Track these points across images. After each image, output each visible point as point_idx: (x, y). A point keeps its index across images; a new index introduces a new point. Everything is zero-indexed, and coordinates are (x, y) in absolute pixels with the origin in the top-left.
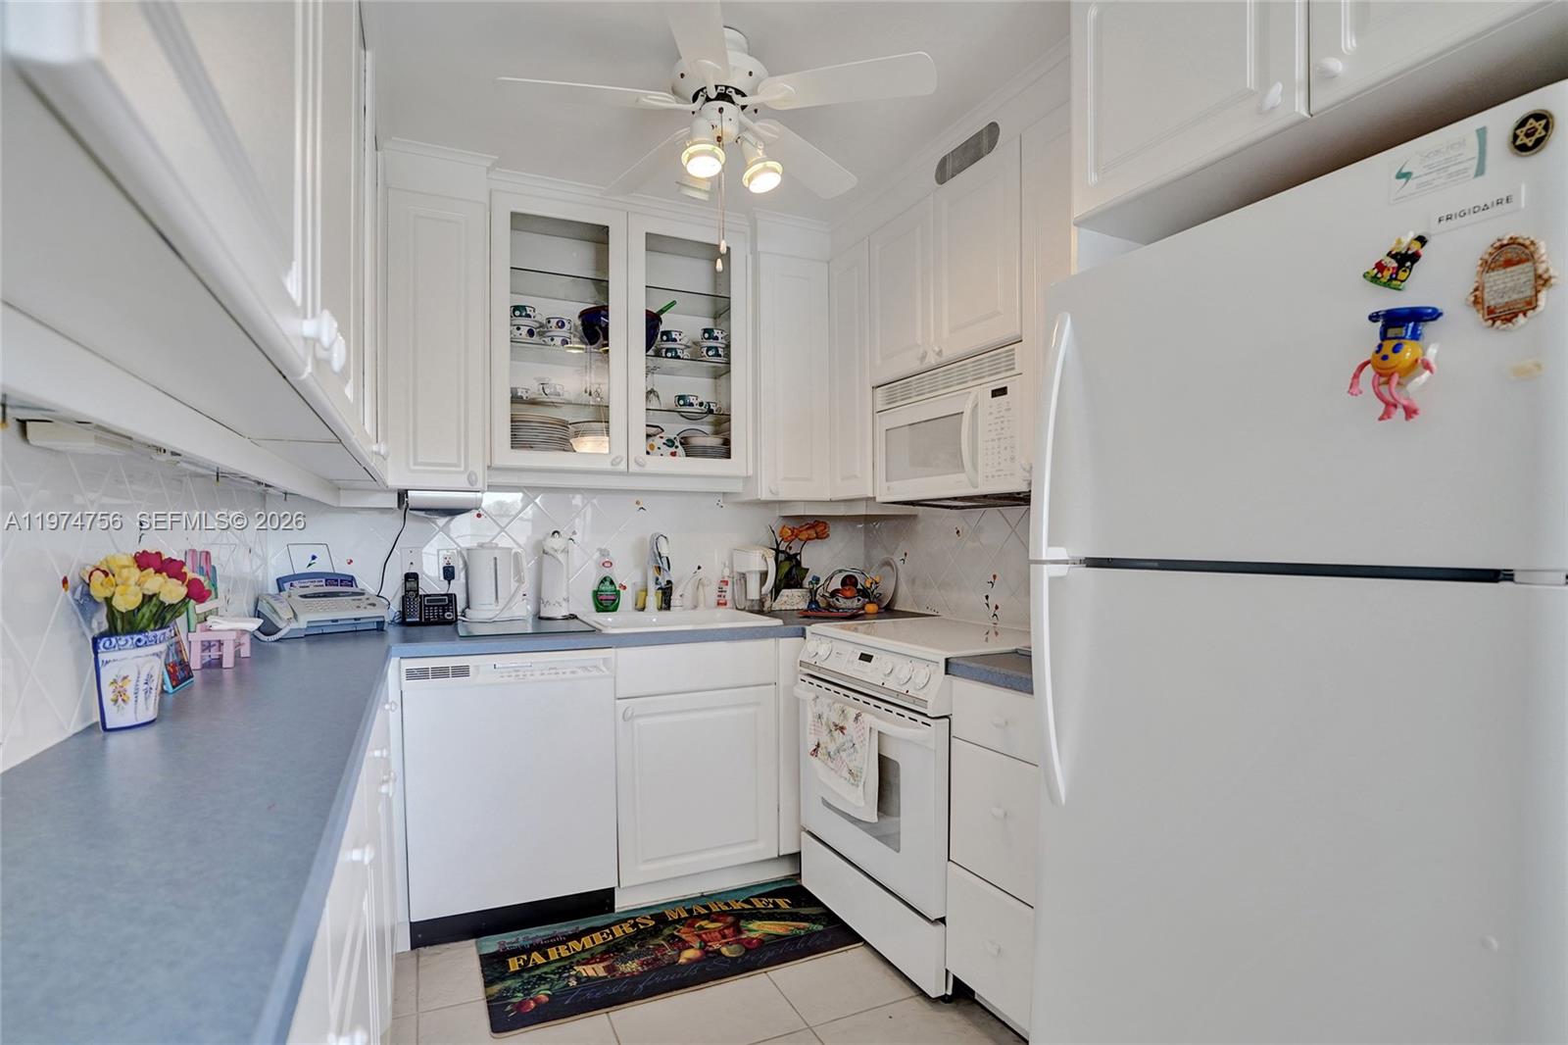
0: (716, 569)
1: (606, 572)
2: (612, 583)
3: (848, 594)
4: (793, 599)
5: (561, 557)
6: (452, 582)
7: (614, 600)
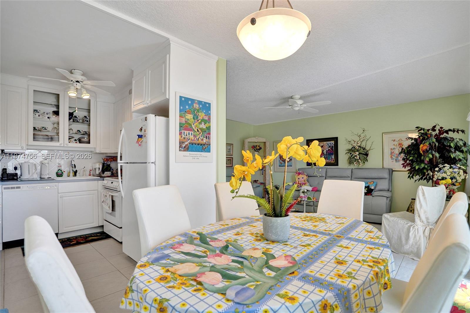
0: (88, 168)
1: (59, 168)
2: (61, 170)
4: (108, 173)
5: (47, 165)
6: (17, 170)
7: (62, 174)
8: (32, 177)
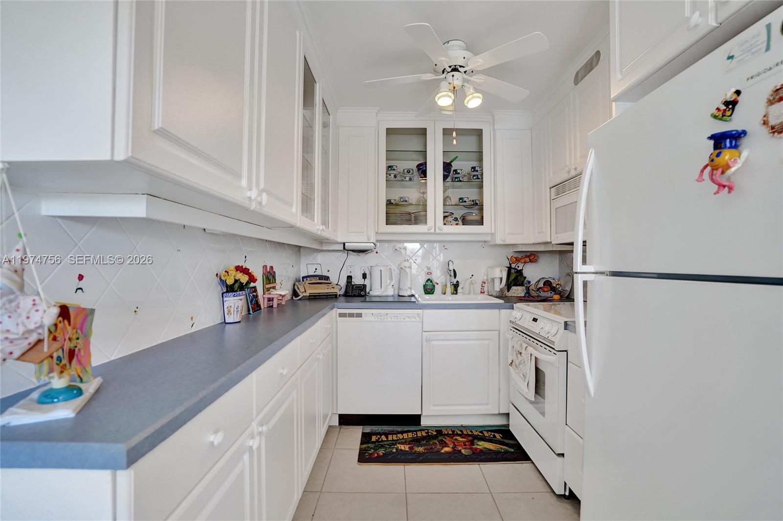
0: (480, 277)
1: (429, 277)
3: (546, 290)
4: (518, 291)
5: (408, 270)
6: (366, 279)
7: (432, 289)
8: (385, 294)
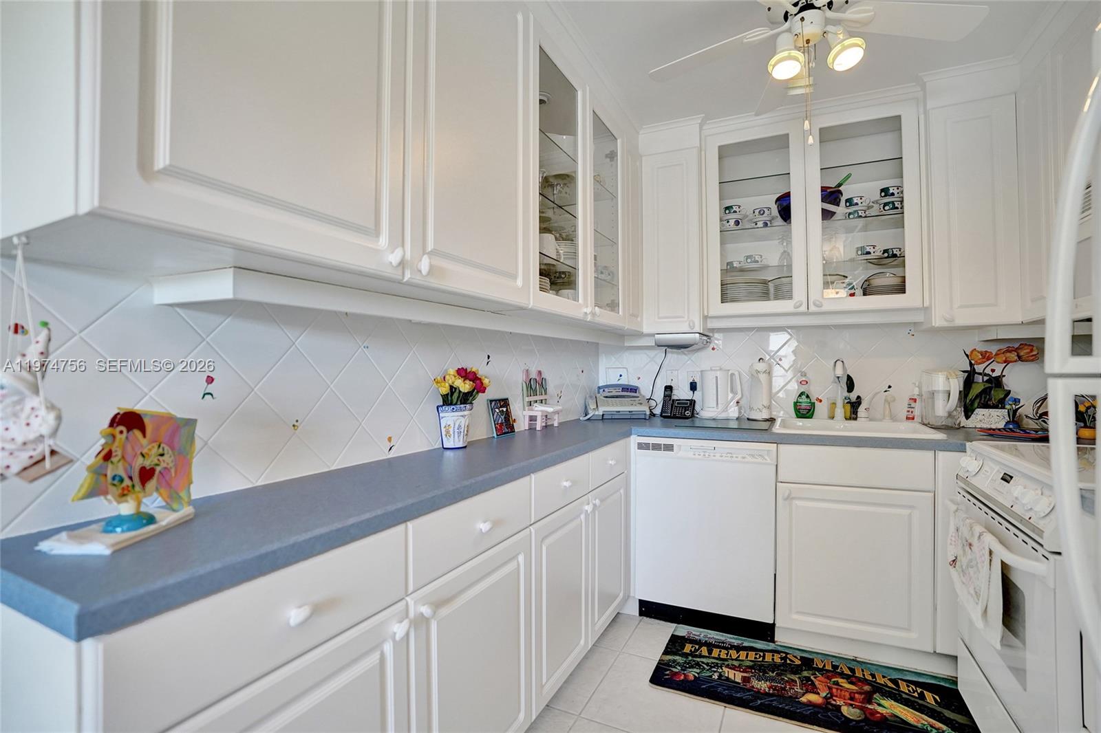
0: (906, 388)
1: (803, 388)
2: (808, 397)
4: (990, 418)
6: (695, 392)
7: (810, 410)
8: (723, 416)
